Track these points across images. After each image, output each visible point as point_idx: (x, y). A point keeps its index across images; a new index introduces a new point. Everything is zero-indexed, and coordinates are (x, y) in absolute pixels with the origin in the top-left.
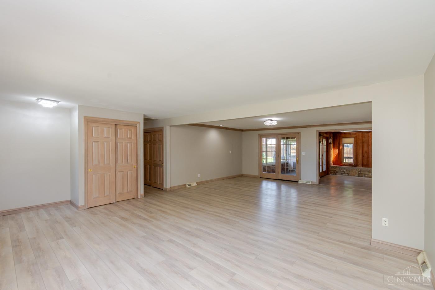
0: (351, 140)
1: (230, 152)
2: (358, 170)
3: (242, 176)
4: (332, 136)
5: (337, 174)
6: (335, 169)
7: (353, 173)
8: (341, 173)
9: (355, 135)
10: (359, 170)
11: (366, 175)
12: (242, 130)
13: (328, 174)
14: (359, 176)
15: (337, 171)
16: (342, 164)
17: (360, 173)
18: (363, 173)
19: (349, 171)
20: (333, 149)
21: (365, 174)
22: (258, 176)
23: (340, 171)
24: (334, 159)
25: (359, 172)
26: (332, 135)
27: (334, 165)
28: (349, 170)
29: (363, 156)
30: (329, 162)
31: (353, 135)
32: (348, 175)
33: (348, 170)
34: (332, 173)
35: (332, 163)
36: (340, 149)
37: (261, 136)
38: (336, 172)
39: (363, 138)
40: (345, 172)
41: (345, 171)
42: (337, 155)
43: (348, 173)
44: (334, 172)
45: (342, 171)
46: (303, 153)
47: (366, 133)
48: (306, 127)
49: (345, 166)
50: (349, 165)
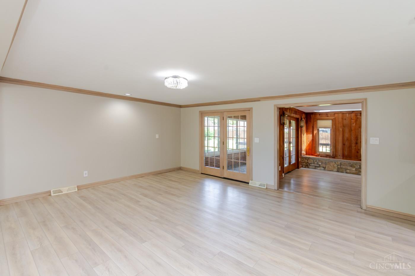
0: (329, 123)
1: (157, 136)
2: (337, 163)
3: (180, 169)
4: (304, 118)
5: (310, 167)
6: (307, 160)
7: (330, 167)
8: (315, 167)
9: (333, 116)
10: (339, 162)
11: (348, 171)
12: (180, 106)
13: (298, 168)
14: (338, 171)
15: (310, 163)
16: (316, 155)
17: (339, 167)
18: (344, 167)
19: (326, 165)
20: (305, 134)
21: (346, 169)
22: (199, 171)
23: (314, 163)
24: (306, 148)
25: (338, 165)
26: (304, 116)
27: (306, 154)
28: (326, 163)
29: (344, 144)
30: (300, 152)
31: (331, 116)
32: (324, 170)
33: (324, 162)
34: (304, 166)
35: (304, 152)
36: (314, 134)
37: (203, 115)
38: (309, 165)
39: (344, 121)
40: (320, 165)
41: (320, 163)
42: (310, 143)
43: (324, 166)
44: (306, 165)
45: (316, 164)
46: (256, 140)
47: (347, 114)
48: (259, 101)
49: (321, 156)
50: (325, 156)
